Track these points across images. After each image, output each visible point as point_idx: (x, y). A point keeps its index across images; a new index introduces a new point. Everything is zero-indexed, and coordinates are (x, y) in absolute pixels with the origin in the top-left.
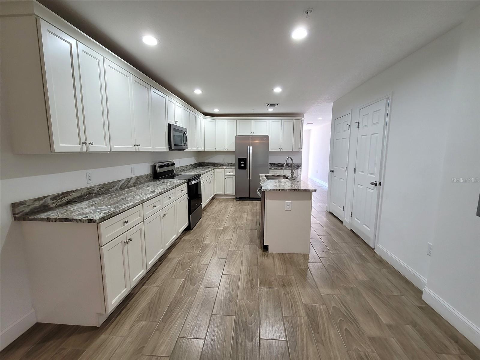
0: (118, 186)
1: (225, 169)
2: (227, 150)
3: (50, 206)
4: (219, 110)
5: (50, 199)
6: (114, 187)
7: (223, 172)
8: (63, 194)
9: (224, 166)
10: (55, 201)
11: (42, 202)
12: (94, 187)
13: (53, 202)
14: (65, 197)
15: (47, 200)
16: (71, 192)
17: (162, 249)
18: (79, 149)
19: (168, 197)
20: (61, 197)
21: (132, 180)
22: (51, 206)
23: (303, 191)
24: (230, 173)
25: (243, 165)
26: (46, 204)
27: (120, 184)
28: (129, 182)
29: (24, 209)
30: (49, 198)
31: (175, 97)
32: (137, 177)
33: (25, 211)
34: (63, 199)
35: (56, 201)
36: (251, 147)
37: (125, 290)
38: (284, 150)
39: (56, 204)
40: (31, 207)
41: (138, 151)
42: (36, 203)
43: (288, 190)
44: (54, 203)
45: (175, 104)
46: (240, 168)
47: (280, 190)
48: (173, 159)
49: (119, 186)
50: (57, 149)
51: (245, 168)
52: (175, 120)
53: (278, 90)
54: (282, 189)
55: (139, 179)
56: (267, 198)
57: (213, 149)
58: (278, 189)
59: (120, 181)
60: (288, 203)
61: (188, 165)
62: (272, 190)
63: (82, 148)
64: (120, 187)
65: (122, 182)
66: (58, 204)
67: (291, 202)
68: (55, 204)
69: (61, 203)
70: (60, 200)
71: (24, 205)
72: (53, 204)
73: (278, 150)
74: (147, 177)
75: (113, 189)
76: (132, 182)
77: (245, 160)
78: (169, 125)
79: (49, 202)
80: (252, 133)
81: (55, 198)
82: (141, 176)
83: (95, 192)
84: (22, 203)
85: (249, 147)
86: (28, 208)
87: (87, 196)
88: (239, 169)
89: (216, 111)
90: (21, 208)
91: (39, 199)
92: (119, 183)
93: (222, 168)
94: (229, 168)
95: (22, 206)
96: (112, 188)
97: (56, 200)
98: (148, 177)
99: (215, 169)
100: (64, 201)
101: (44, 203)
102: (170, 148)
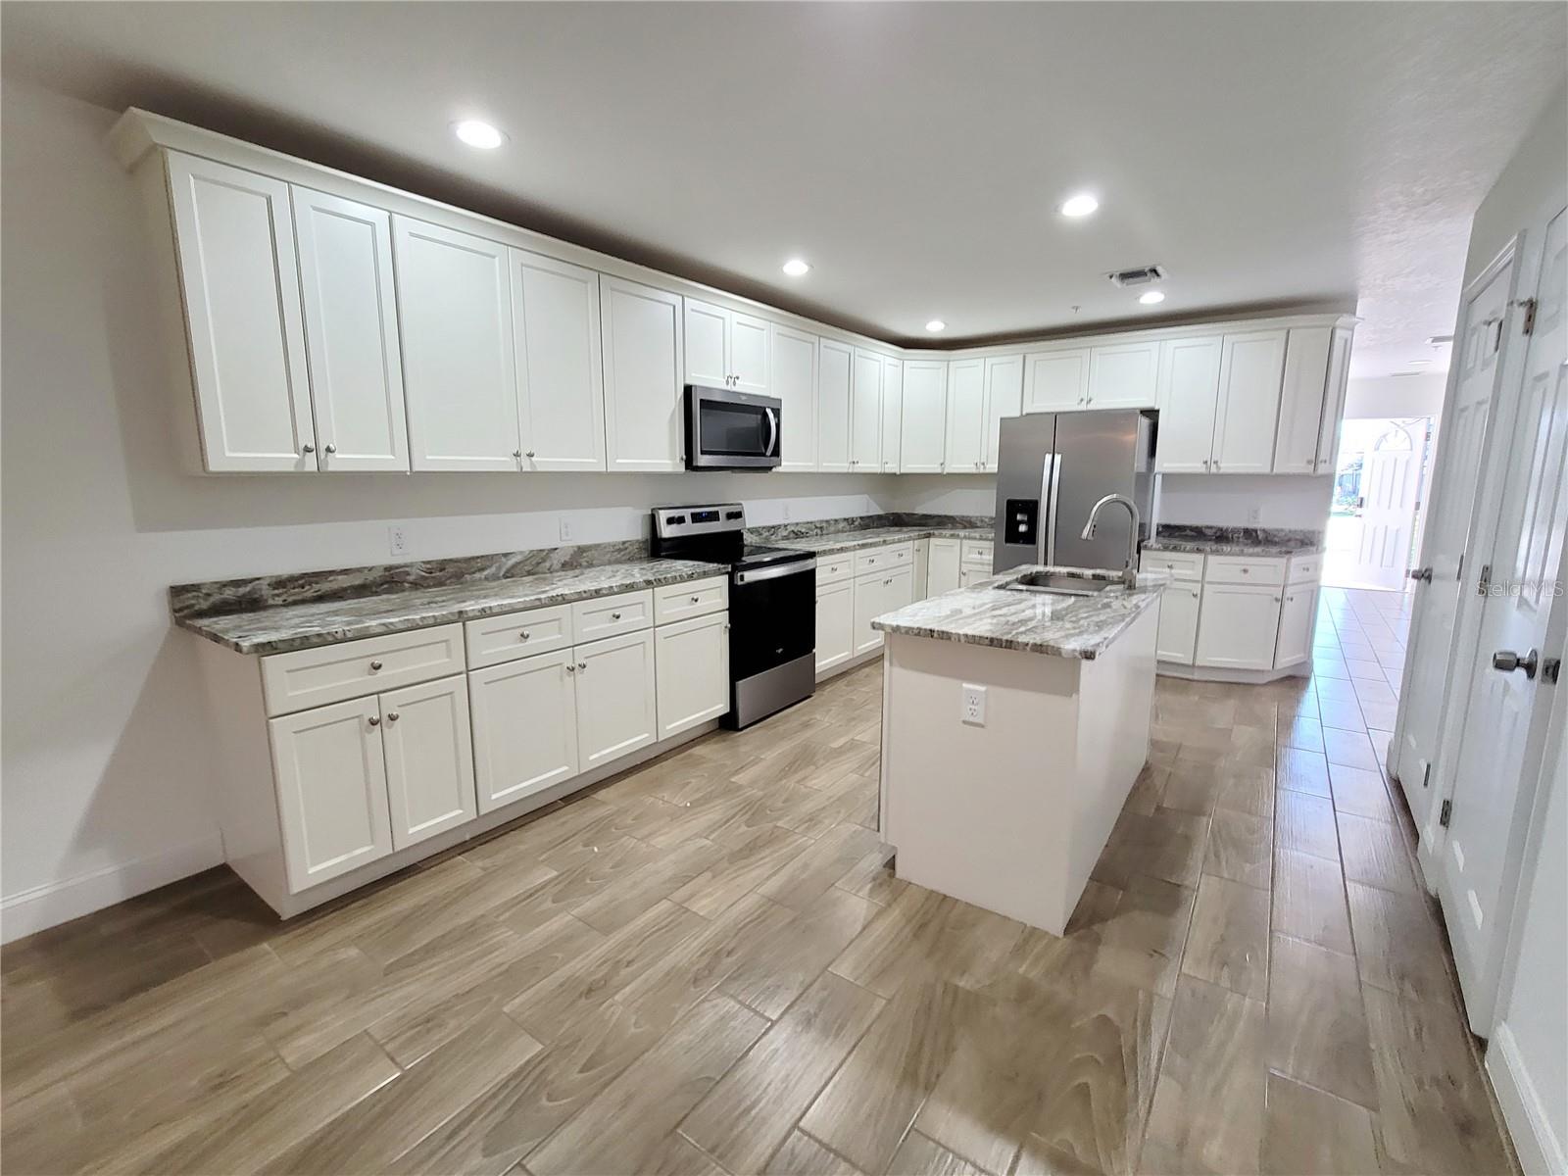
0: (499, 568)
1: (965, 537)
2: (985, 468)
3: (266, 600)
4: (945, 324)
5: (269, 585)
6: (482, 569)
7: (957, 548)
8: (303, 576)
9: (977, 527)
10: (281, 591)
11: (242, 590)
12: (411, 565)
13: (276, 592)
14: (314, 585)
15: (259, 587)
16: (331, 573)
17: (566, 768)
18: (293, 466)
19: (611, 612)
20: (300, 582)
21: (553, 555)
22: (271, 602)
23: (1028, 648)
24: (981, 554)
25: (1023, 528)
26: (256, 596)
27: (505, 564)
28: (544, 560)
29: (193, 602)
30: (266, 582)
31: (726, 297)
32: (579, 548)
33: (197, 608)
34: (307, 587)
35: (286, 592)
36: (1060, 456)
37: (366, 849)
38: (1227, 466)
39: (284, 597)
40: (212, 600)
41: (529, 470)
42: (228, 592)
43: (966, 636)
44: (278, 595)
45: (727, 321)
46: (1012, 536)
47: (935, 635)
48: (742, 499)
49: (504, 570)
50: (215, 465)
51: (1030, 538)
52: (724, 373)
53: (1080, 206)
54: (943, 632)
55: (584, 555)
56: (894, 660)
57: (934, 468)
58: (925, 630)
59: (505, 555)
60: (970, 690)
61: (827, 521)
62: (903, 631)
63: (301, 462)
64: (506, 572)
65: (518, 558)
66: (290, 599)
67: (986, 691)
68: (281, 599)
69: (299, 597)
70: (296, 590)
71: (195, 594)
72: (277, 598)
73: (1197, 467)
74: (620, 550)
75: (477, 575)
76: (555, 562)
77: (1031, 508)
78: (688, 391)
79: (266, 592)
80: (1085, 402)
81: (280, 583)
82: (597, 546)
83: (411, 578)
84: (194, 588)
85: (1049, 458)
86: (205, 600)
87: (385, 586)
88: (1007, 541)
89: (935, 328)
90: (188, 599)
91: (237, 583)
92: (503, 559)
93: (952, 536)
94: (978, 536)
95: (190, 595)
96: (474, 573)
97: (284, 588)
98: (626, 549)
99: (928, 536)
100: (309, 593)
101: (249, 592)
102: (689, 463)
